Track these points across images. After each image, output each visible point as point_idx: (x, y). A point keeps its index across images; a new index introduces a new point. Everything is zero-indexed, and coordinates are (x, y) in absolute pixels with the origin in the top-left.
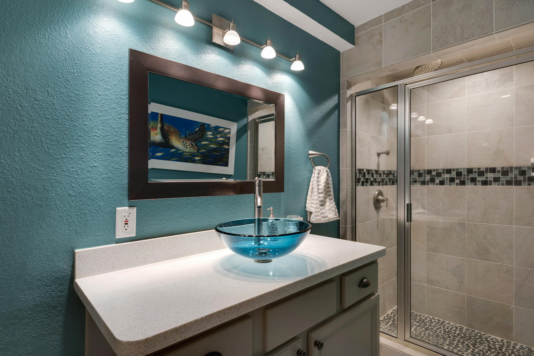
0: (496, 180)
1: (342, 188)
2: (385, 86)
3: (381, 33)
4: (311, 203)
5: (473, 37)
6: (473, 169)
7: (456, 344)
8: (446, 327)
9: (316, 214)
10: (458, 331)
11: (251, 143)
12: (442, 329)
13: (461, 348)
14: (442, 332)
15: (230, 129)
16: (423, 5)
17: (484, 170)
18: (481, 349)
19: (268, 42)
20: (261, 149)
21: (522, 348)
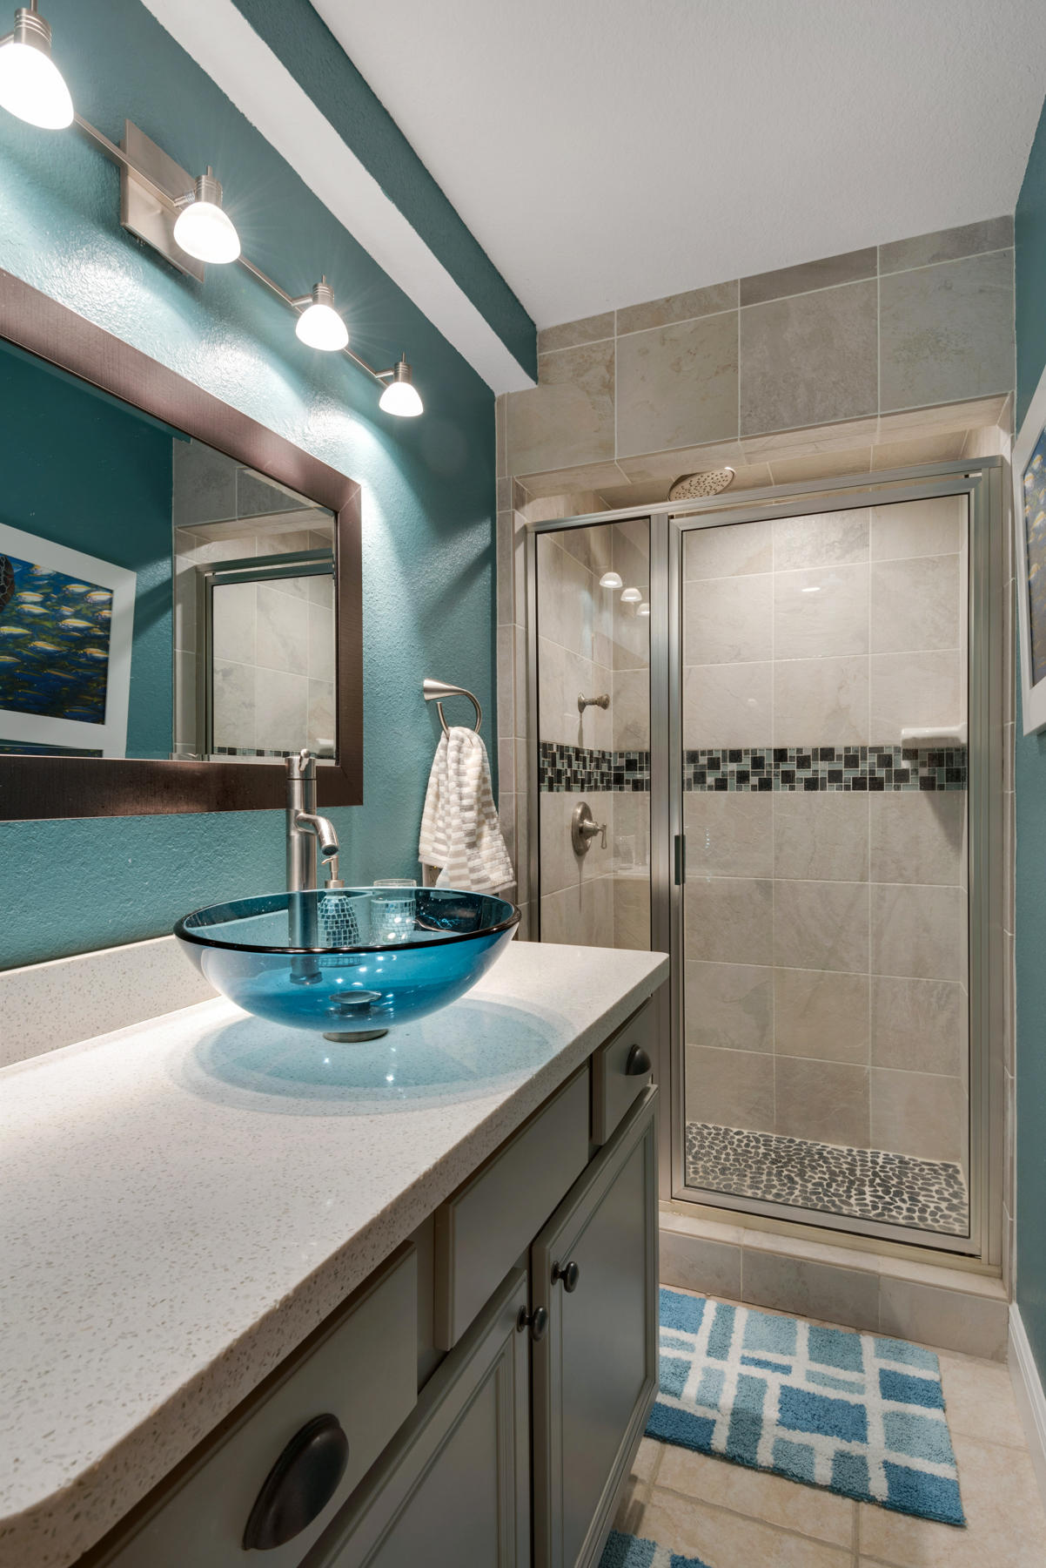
0: (835, 776)
1: (504, 797)
2: (591, 517)
3: (611, 362)
4: (435, 841)
5: (835, 415)
6: (786, 750)
7: (767, 1180)
8: (736, 1143)
9: (456, 872)
10: (763, 1147)
11: (184, 647)
12: (729, 1151)
13: (779, 1187)
14: (731, 1157)
15: (111, 591)
16: (719, 308)
17: (810, 753)
18: (817, 1180)
19: (322, 289)
20: (222, 670)
21: (888, 1160)
